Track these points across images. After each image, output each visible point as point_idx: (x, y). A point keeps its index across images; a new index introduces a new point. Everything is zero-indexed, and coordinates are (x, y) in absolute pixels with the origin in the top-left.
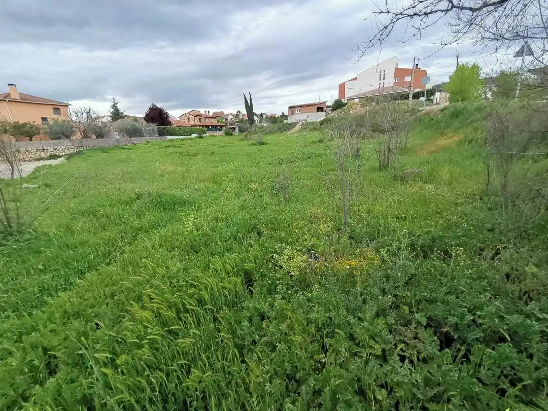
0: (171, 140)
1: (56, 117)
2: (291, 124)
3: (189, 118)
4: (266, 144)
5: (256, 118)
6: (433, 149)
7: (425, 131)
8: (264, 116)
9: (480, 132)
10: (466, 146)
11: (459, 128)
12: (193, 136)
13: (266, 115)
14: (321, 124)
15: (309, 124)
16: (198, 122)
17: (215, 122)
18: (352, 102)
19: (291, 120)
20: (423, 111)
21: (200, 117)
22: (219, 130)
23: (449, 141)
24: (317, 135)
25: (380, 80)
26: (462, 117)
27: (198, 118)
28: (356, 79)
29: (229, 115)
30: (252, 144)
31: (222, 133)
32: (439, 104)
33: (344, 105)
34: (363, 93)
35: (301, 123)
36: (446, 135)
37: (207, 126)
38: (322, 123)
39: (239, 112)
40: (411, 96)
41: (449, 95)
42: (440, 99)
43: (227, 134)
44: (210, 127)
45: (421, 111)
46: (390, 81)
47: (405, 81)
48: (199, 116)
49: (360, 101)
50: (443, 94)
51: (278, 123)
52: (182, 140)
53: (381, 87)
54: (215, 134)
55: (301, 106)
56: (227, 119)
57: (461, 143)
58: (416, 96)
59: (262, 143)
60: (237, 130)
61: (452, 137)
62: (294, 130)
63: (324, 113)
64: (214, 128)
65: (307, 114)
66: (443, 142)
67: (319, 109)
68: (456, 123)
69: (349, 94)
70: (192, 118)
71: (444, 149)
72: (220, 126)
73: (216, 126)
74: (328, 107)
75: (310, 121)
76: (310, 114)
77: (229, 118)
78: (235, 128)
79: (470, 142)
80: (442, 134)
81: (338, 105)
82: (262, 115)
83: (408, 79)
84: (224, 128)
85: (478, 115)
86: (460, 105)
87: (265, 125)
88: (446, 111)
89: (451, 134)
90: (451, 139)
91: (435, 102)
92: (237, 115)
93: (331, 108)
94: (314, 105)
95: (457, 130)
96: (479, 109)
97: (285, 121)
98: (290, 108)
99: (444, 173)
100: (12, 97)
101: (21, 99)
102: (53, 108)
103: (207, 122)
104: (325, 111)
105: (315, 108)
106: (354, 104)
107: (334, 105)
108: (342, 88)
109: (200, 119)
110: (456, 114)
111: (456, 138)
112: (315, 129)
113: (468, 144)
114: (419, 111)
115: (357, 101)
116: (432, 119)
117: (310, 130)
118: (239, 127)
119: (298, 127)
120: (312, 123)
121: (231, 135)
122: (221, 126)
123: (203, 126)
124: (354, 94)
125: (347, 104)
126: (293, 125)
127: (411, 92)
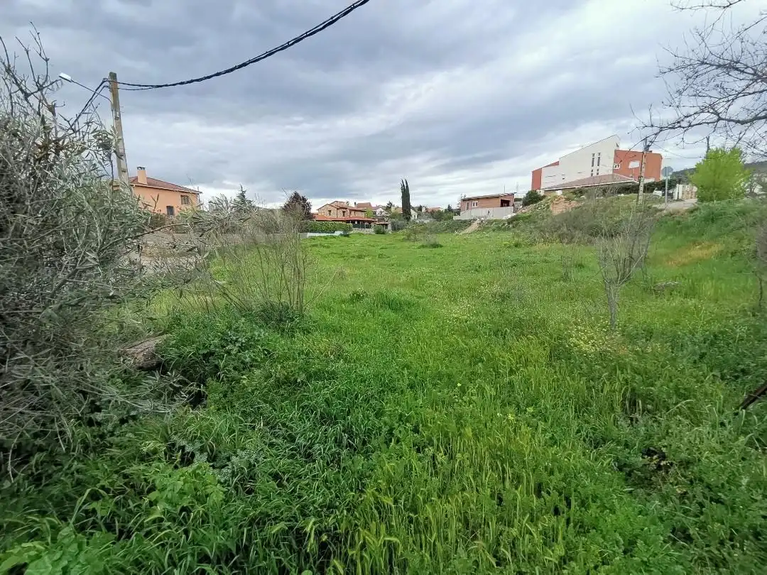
0: (313, 238)
1: (183, 207)
2: (465, 221)
3: (330, 211)
4: (441, 246)
5: (412, 212)
6: (686, 261)
7: (669, 238)
8: (424, 210)
9: (746, 242)
10: (729, 258)
11: (717, 236)
12: (337, 233)
13: (426, 209)
14: (509, 223)
15: (490, 222)
16: (340, 216)
17: (361, 216)
18: (553, 194)
19: (464, 216)
20: (665, 212)
21: (344, 210)
22: (368, 227)
23: (705, 252)
24: (507, 237)
25: (593, 166)
26: (719, 222)
27: (341, 211)
28: (557, 164)
29: (378, 207)
30: (423, 246)
31: (371, 230)
32: (681, 200)
33: (541, 198)
34: (567, 183)
35: (478, 221)
36: (699, 244)
37: (353, 222)
38: (510, 221)
39: (390, 204)
40: (641, 189)
41: (695, 189)
42: (683, 194)
43: (378, 232)
44: (356, 223)
45: (661, 210)
46: (607, 167)
47: (630, 167)
48: (343, 208)
49: (564, 194)
50: (688, 188)
51: (445, 219)
52: (326, 238)
53: (595, 174)
54: (361, 232)
55: (478, 199)
56: (375, 213)
57: (721, 255)
58: (649, 188)
59: (435, 246)
60: (390, 227)
61: (709, 247)
62: (469, 230)
63: (510, 208)
64: (360, 224)
65: (488, 209)
66: (696, 252)
67: (505, 203)
68: (713, 229)
69: (546, 183)
70: (334, 210)
71: (700, 261)
72: (368, 221)
73: (364, 221)
74: (517, 200)
75: (491, 217)
76: (491, 210)
77: (378, 211)
78: (387, 225)
79: (733, 254)
80: (694, 243)
81: (532, 198)
82: (420, 208)
83: (634, 165)
84: (372, 224)
85: (741, 220)
86: (715, 205)
87: (426, 222)
88: (696, 213)
89: (707, 243)
90: (708, 249)
91: (676, 198)
92: (388, 208)
93: (521, 202)
94: (497, 197)
95: (714, 238)
96: (743, 213)
97: (456, 218)
98: (464, 200)
99: (708, 288)
100: (139, 181)
101: (149, 184)
102: (182, 196)
103: (354, 216)
104: (513, 205)
105: (499, 201)
106: (555, 197)
107: (526, 198)
108: (537, 175)
109: (344, 212)
110: (712, 218)
111: (716, 248)
112: (499, 229)
113: (732, 257)
114: (657, 210)
115: (559, 193)
116: (679, 223)
117: (494, 230)
118: (393, 224)
119: (475, 226)
120: (495, 221)
121: (383, 233)
122: (370, 222)
123: (348, 222)
124: (553, 184)
125: (544, 197)
126: (467, 223)
127: (642, 185)
